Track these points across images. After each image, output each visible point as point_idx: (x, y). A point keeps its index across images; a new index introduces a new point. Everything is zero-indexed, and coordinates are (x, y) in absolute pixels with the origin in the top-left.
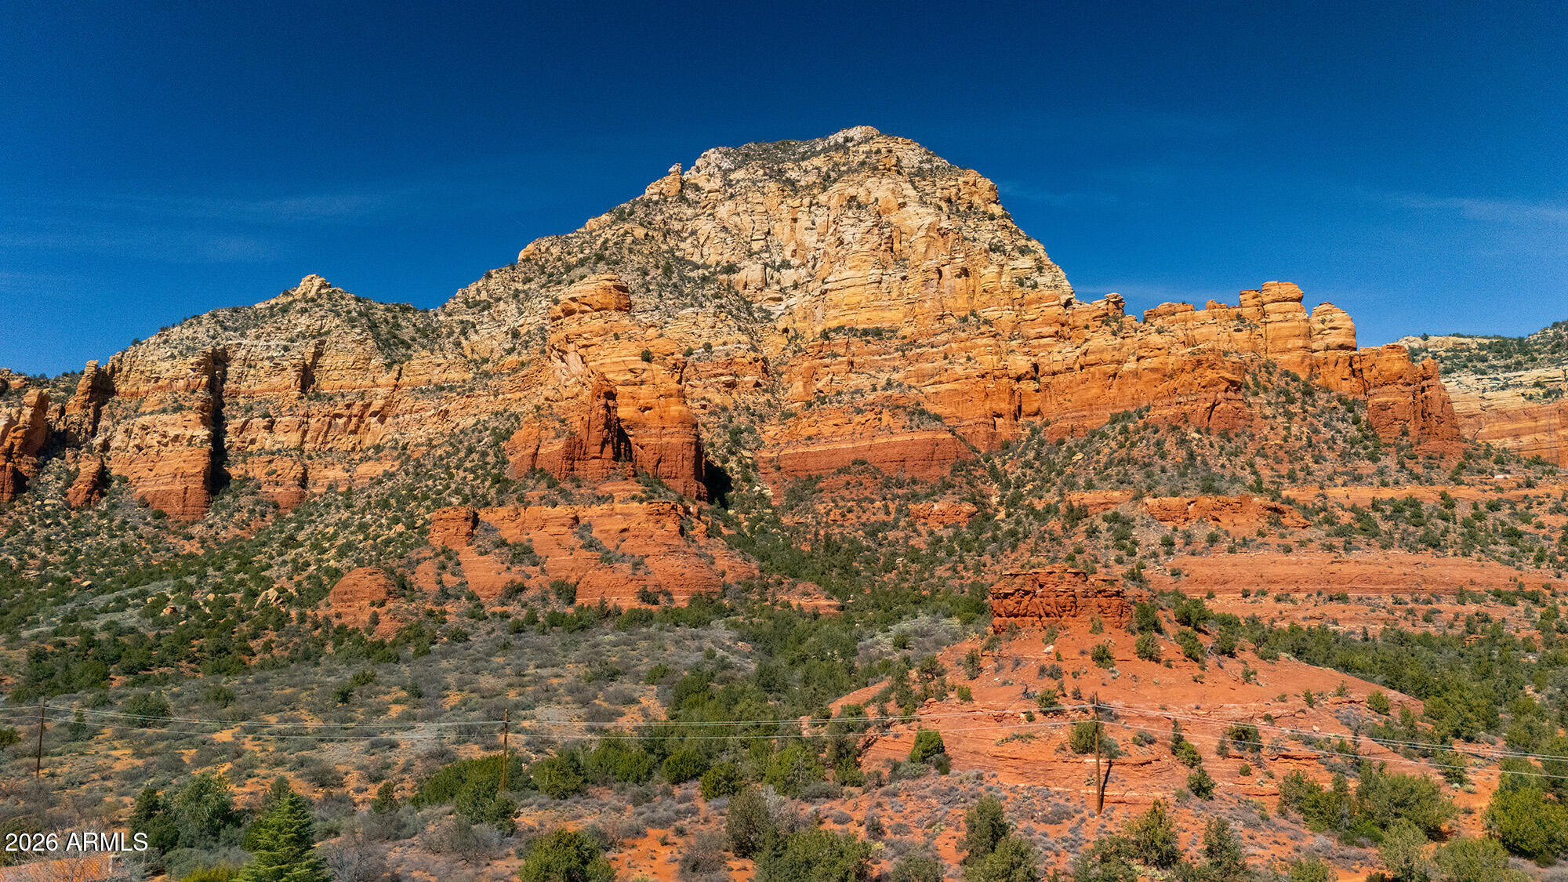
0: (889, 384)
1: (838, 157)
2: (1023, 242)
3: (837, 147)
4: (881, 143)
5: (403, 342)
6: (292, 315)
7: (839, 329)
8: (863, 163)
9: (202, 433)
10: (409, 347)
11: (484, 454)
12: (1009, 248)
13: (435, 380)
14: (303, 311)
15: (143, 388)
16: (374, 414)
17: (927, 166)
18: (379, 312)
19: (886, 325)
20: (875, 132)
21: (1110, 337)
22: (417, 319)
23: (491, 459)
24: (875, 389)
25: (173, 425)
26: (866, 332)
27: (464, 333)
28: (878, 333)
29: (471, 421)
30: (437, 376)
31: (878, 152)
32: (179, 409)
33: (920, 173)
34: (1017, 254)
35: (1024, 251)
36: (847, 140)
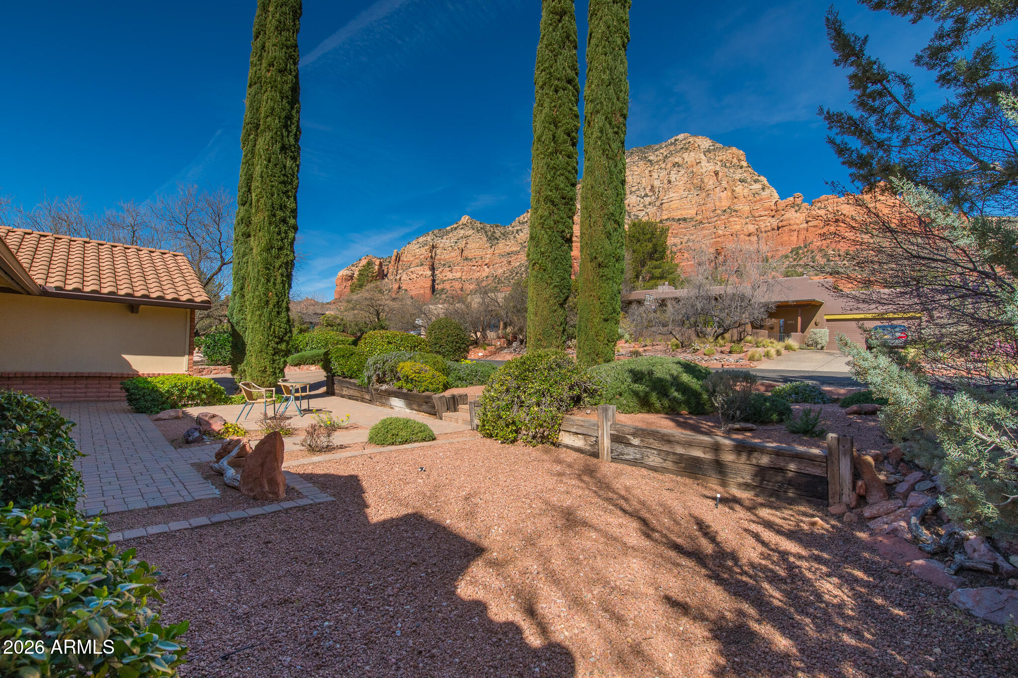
0: (688, 240)
1: (672, 148)
2: (757, 177)
3: (671, 144)
4: (691, 140)
5: (496, 238)
6: (458, 230)
7: (666, 220)
8: (682, 148)
9: (429, 273)
10: (498, 240)
11: (522, 274)
12: (749, 180)
13: (507, 251)
14: (462, 228)
15: (412, 259)
16: (486, 265)
17: (712, 148)
18: (488, 227)
19: (689, 216)
20: (689, 135)
21: (794, 213)
22: (501, 229)
23: (524, 276)
24: (682, 243)
25: (420, 270)
26: (679, 220)
27: (517, 232)
28: (685, 220)
29: (518, 264)
30: (508, 249)
31: (690, 142)
32: (422, 265)
33: (709, 151)
34: (753, 183)
35: (755, 181)
36: (676, 140)
